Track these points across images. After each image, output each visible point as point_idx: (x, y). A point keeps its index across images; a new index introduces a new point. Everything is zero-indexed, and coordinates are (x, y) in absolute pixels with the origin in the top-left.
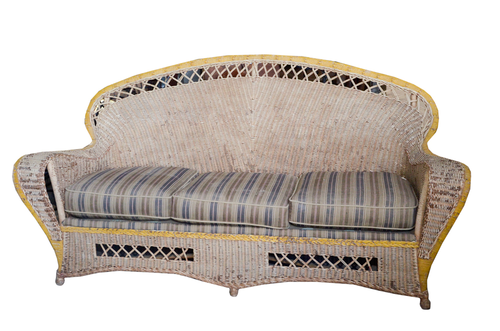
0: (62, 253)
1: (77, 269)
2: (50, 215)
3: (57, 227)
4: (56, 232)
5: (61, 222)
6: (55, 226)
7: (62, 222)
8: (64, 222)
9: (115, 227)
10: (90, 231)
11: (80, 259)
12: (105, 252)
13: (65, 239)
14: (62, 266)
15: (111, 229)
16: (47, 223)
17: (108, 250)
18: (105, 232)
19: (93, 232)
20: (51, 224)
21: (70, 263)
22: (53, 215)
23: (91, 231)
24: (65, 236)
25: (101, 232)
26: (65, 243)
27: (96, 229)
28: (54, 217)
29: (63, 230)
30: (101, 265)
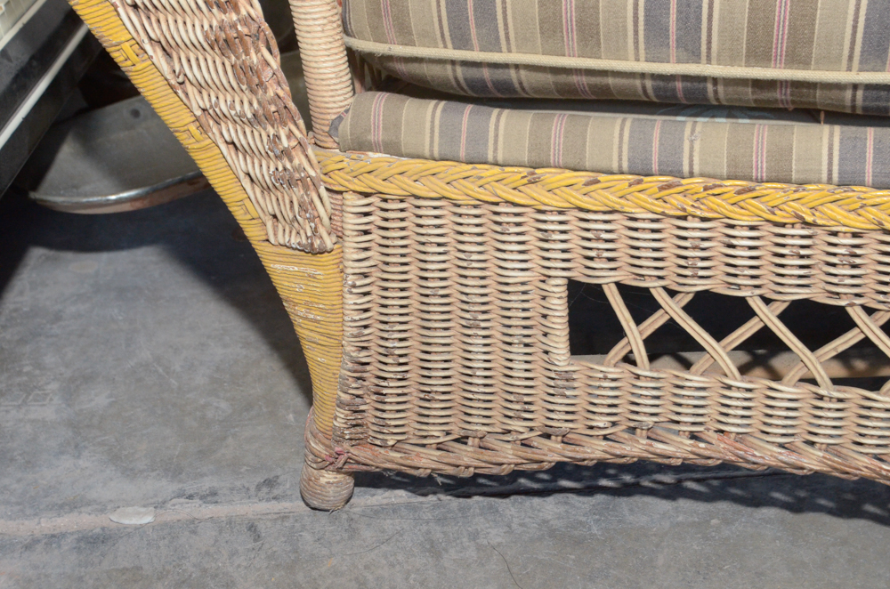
0: (334, 329)
1: (435, 431)
2: (248, 77)
3: (299, 159)
4: (298, 192)
5: (321, 125)
6: (286, 153)
7: (334, 126)
8: (346, 127)
9: (733, 162)
10: (535, 191)
11: (456, 368)
12: (635, 335)
13: (352, 241)
14: (341, 404)
15: (696, 183)
16: (229, 131)
17: (654, 322)
18: (644, 200)
19: (555, 202)
20: (256, 138)
21: (391, 387)
22: (267, 74)
23: (538, 194)
24: (352, 222)
25: (613, 200)
26: (352, 267)
27: (583, 177)
28: (278, 89)
29: (338, 181)
30: (601, 422)
